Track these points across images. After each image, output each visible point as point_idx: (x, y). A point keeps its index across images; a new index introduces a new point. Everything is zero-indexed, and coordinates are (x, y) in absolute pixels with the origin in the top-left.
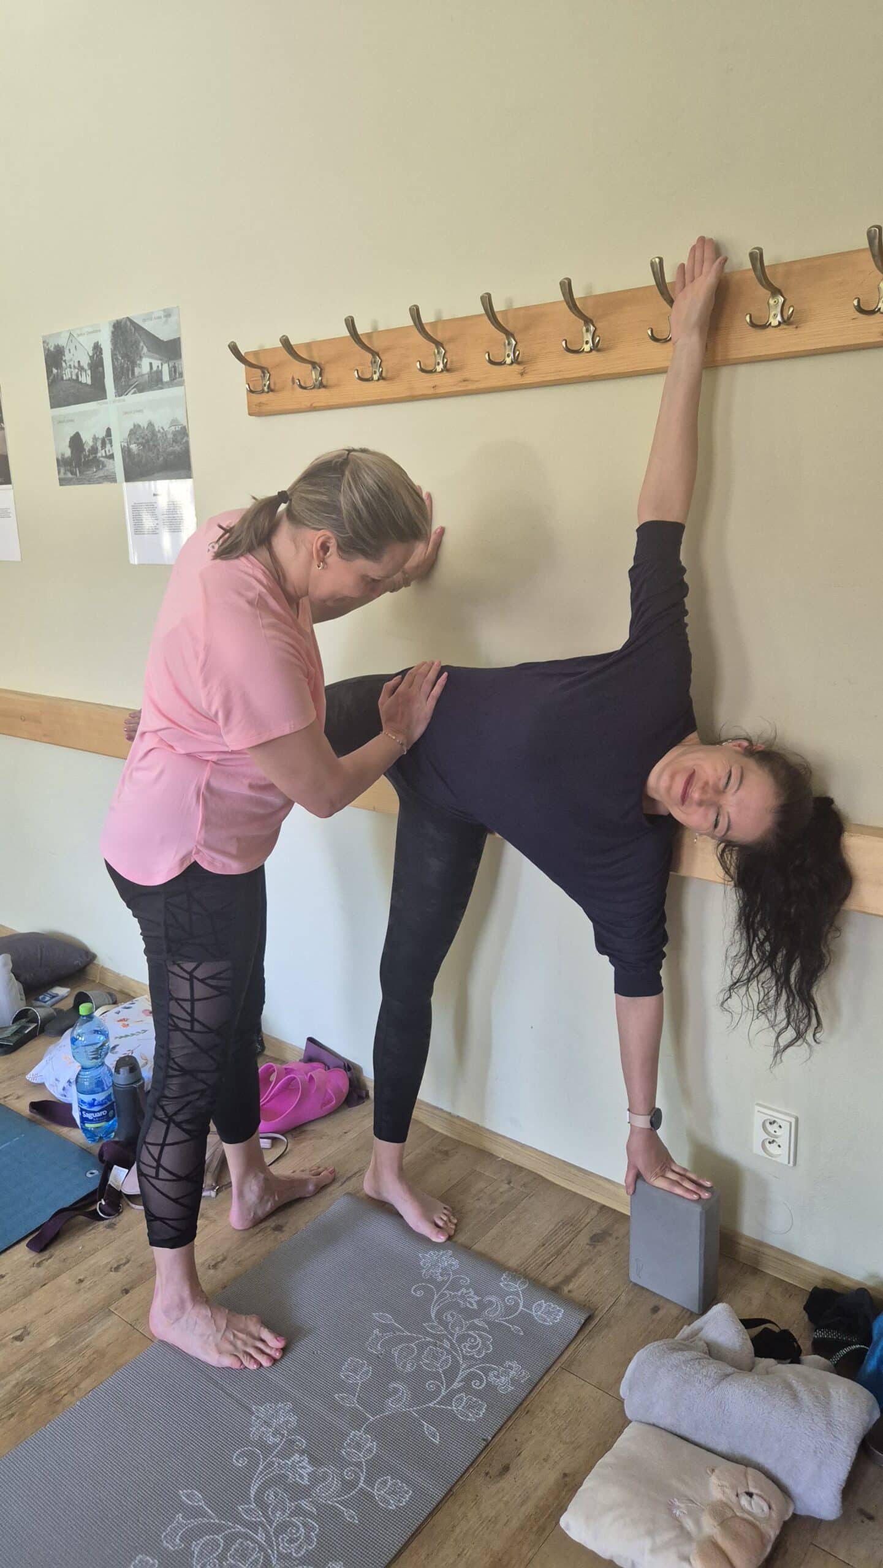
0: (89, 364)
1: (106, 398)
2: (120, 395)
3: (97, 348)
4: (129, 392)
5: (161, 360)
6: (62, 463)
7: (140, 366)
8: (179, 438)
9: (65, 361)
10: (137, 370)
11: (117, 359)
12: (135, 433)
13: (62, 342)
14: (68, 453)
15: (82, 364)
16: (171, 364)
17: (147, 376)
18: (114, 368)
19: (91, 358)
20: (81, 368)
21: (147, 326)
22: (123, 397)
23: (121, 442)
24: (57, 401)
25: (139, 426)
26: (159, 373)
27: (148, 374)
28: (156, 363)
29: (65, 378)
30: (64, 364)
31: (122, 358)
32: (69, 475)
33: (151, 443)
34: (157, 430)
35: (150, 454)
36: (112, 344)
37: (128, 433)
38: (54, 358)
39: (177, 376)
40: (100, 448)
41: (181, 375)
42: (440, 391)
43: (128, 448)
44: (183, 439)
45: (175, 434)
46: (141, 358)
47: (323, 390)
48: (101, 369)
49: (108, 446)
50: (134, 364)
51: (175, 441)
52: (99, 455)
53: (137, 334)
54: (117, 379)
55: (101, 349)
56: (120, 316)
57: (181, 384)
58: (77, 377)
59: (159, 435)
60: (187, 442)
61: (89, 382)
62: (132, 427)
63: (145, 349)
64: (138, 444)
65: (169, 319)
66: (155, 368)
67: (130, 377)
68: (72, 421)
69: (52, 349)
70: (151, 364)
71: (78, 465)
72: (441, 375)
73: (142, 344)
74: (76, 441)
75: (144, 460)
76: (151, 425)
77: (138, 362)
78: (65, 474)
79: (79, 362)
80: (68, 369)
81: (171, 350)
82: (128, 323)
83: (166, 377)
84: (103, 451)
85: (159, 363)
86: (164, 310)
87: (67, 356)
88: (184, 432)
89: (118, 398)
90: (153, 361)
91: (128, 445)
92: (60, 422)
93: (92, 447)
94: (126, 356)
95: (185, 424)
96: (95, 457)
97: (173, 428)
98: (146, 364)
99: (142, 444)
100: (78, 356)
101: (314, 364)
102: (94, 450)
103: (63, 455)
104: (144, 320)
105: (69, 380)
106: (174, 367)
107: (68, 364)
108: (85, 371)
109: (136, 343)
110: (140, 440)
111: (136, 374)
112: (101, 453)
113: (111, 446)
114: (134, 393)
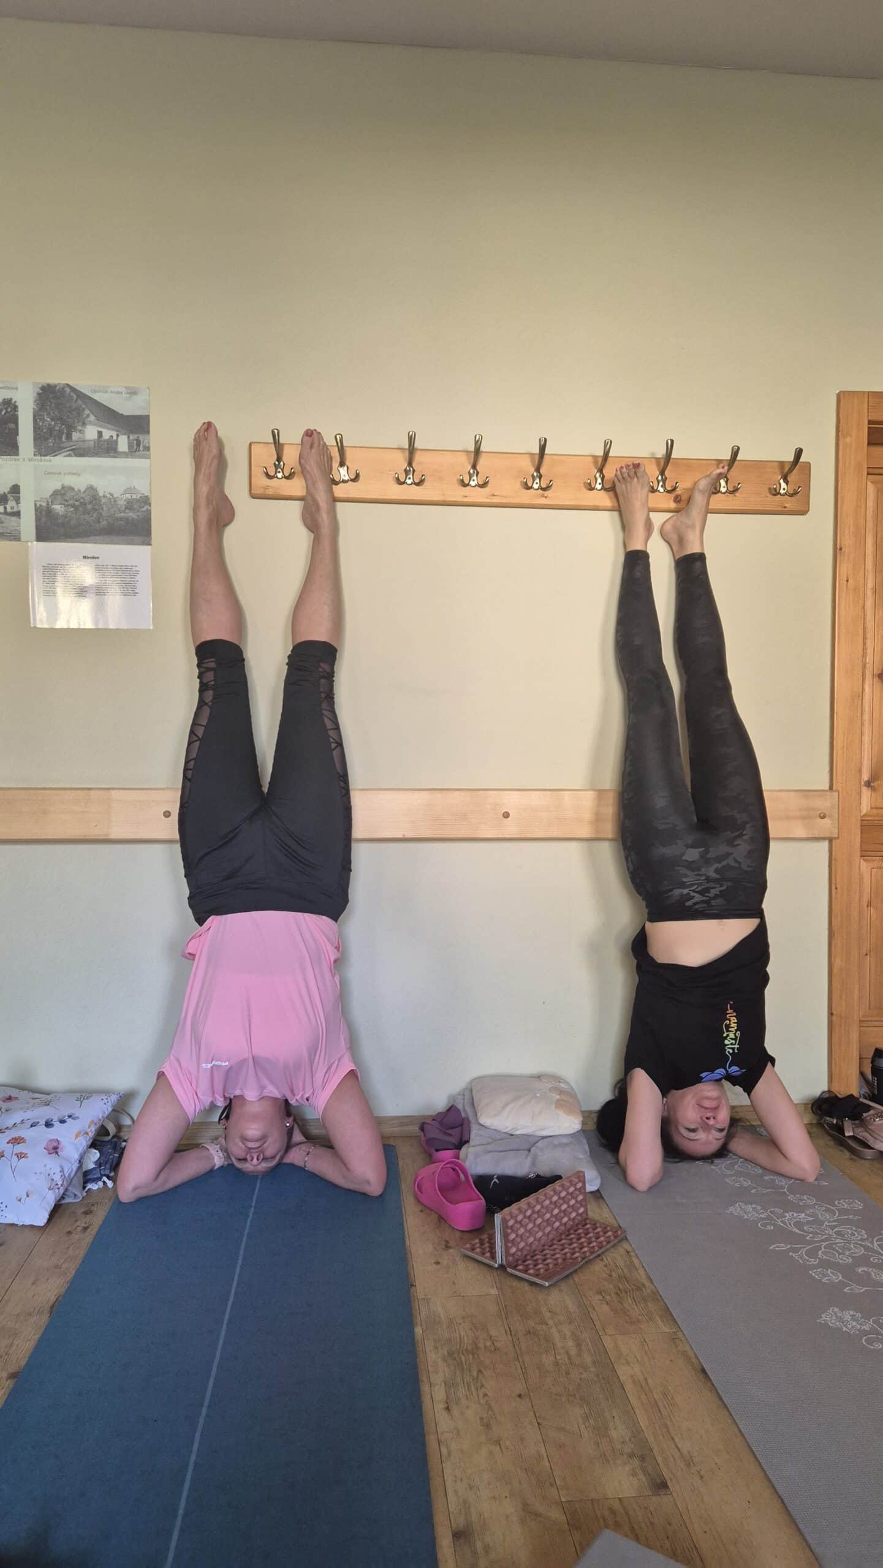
1: (17, 455)
2: (41, 456)
3: (10, 404)
4: (61, 453)
5: (117, 431)
7: (81, 432)
8: (135, 507)
10: (76, 435)
11: (43, 420)
12: (62, 495)
16: (133, 437)
17: (92, 443)
18: (36, 427)
21: (95, 396)
22: (48, 458)
23: (35, 501)
25: (71, 489)
26: (113, 442)
27: (94, 441)
28: (109, 433)
31: (52, 420)
33: (89, 506)
34: (101, 495)
35: (85, 517)
36: (36, 405)
37: (51, 493)
39: (139, 449)
41: (146, 448)
43: (48, 508)
44: (140, 507)
45: (129, 502)
46: (84, 424)
48: (11, 426)
49: (12, 502)
50: (71, 428)
51: (129, 507)
53: (79, 402)
54: (39, 438)
55: (16, 406)
56: (54, 380)
57: (146, 456)
59: (103, 500)
60: (149, 512)
62: (58, 488)
63: (92, 418)
64: (65, 506)
65: (134, 396)
66: (106, 437)
67: (64, 439)
70: (100, 433)
73: (87, 412)
75: (73, 522)
76: (92, 489)
77: (79, 428)
81: (135, 425)
82: (68, 390)
83: (122, 447)
85: (113, 434)
86: (128, 387)
88: (145, 501)
89: (39, 458)
90: (104, 430)
91: (48, 504)
94: (58, 419)
95: (147, 494)
97: (128, 496)
98: (92, 432)
99: (73, 506)
104: (93, 391)
106: (138, 441)
109: (78, 410)
110: (71, 502)
111: (75, 438)
113: (18, 502)
114: (70, 456)
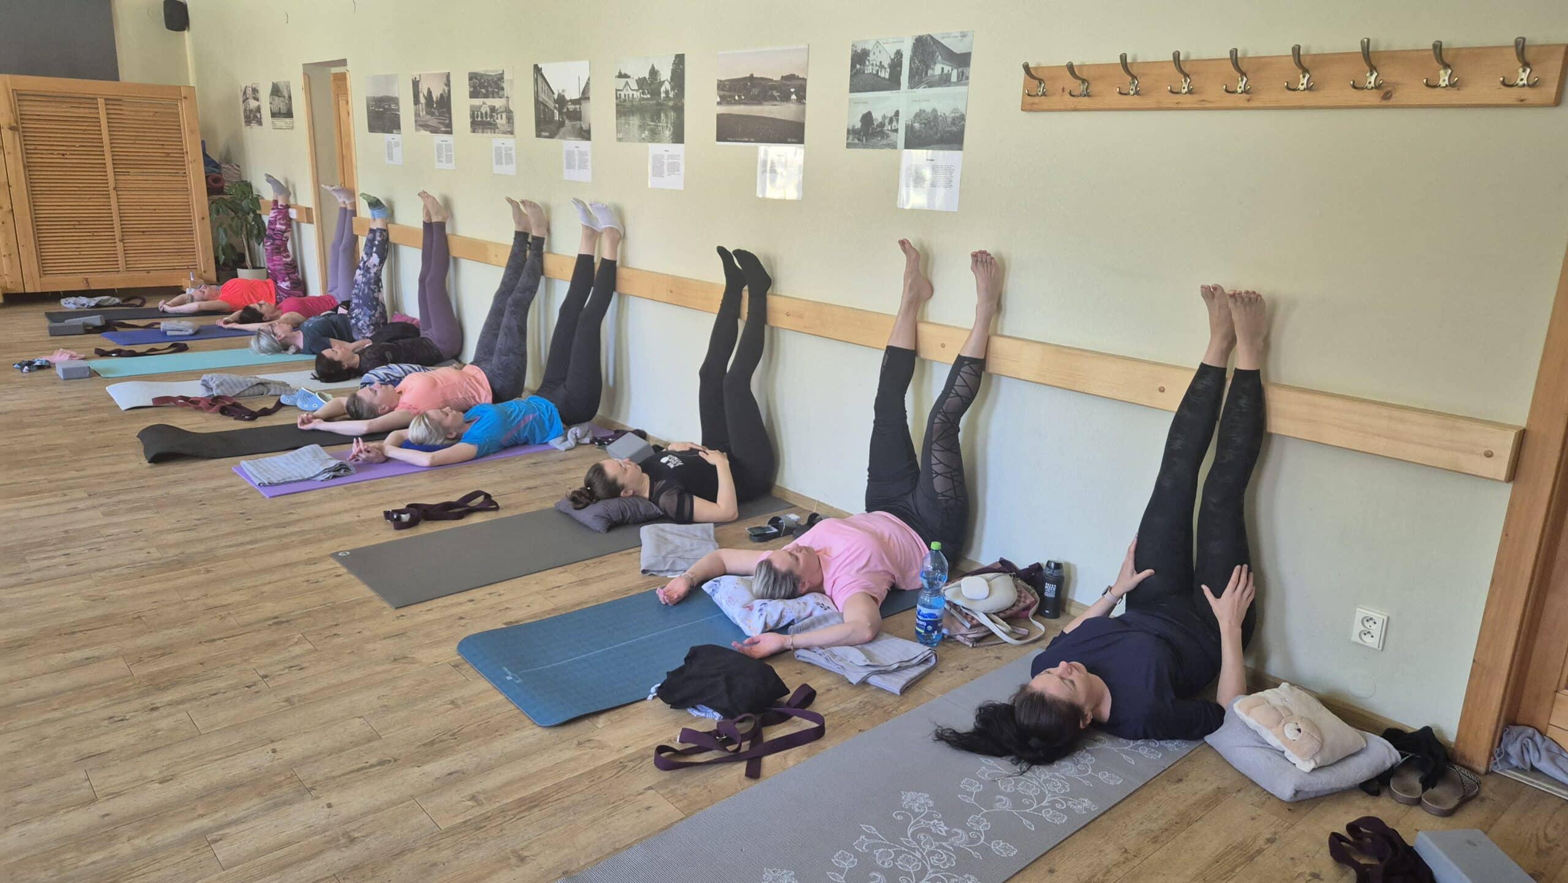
0: (889, 64)
1: (899, 89)
2: (911, 88)
3: (899, 54)
4: (920, 86)
5: (952, 66)
6: (851, 132)
7: (933, 69)
8: (957, 122)
9: (869, 61)
10: (930, 72)
11: (915, 63)
12: (920, 116)
13: (869, 47)
14: (858, 125)
15: (883, 64)
16: (960, 70)
17: (937, 77)
18: (911, 69)
19: (892, 60)
20: (882, 66)
21: (943, 42)
22: (915, 90)
23: (906, 121)
24: (854, 89)
25: (924, 111)
26: (949, 75)
27: (939, 75)
28: (947, 69)
29: (866, 72)
30: (867, 63)
31: (919, 62)
32: (856, 141)
33: (932, 124)
34: (939, 114)
35: (930, 131)
36: (912, 52)
37: (914, 115)
38: (859, 58)
39: (963, 79)
40: (887, 124)
41: (967, 78)
42: (1180, 106)
43: (912, 125)
44: (959, 123)
45: (954, 119)
46: (935, 63)
47: (1086, 98)
48: (899, 69)
49: (894, 123)
50: (928, 67)
51: (953, 123)
52: (886, 128)
53: (934, 47)
54: (911, 76)
55: (902, 55)
56: (923, 32)
57: (967, 84)
58: (877, 71)
59: (940, 118)
60: (963, 126)
61: (887, 76)
62: (918, 111)
63: (940, 57)
64: (921, 124)
65: (964, 39)
66: (945, 71)
67: (923, 76)
68: (866, 103)
69: (859, 51)
70: (943, 69)
71: (866, 134)
72: (1184, 96)
73: (938, 54)
74: (867, 118)
75: (923, 136)
76: (934, 111)
77: (932, 66)
78: (853, 140)
79: (881, 62)
80: (871, 67)
81: (962, 60)
82: (929, 38)
83: (954, 78)
84: (890, 127)
85: (950, 68)
86: (961, 32)
87: (871, 57)
88: (962, 118)
89: (910, 90)
90: (945, 67)
91: (912, 123)
92: (855, 103)
93: (881, 123)
94: (922, 61)
95: (964, 112)
96: (882, 130)
97: (953, 115)
98: (938, 69)
99: (924, 124)
100: (881, 57)
101: (1084, 81)
102: (882, 125)
103: (854, 126)
104: (943, 38)
105: (870, 73)
106: (963, 72)
107: (871, 62)
108: (885, 69)
109: (933, 53)
110: (923, 121)
111: (929, 74)
112: (887, 127)
113: (898, 123)
114: (925, 87)
